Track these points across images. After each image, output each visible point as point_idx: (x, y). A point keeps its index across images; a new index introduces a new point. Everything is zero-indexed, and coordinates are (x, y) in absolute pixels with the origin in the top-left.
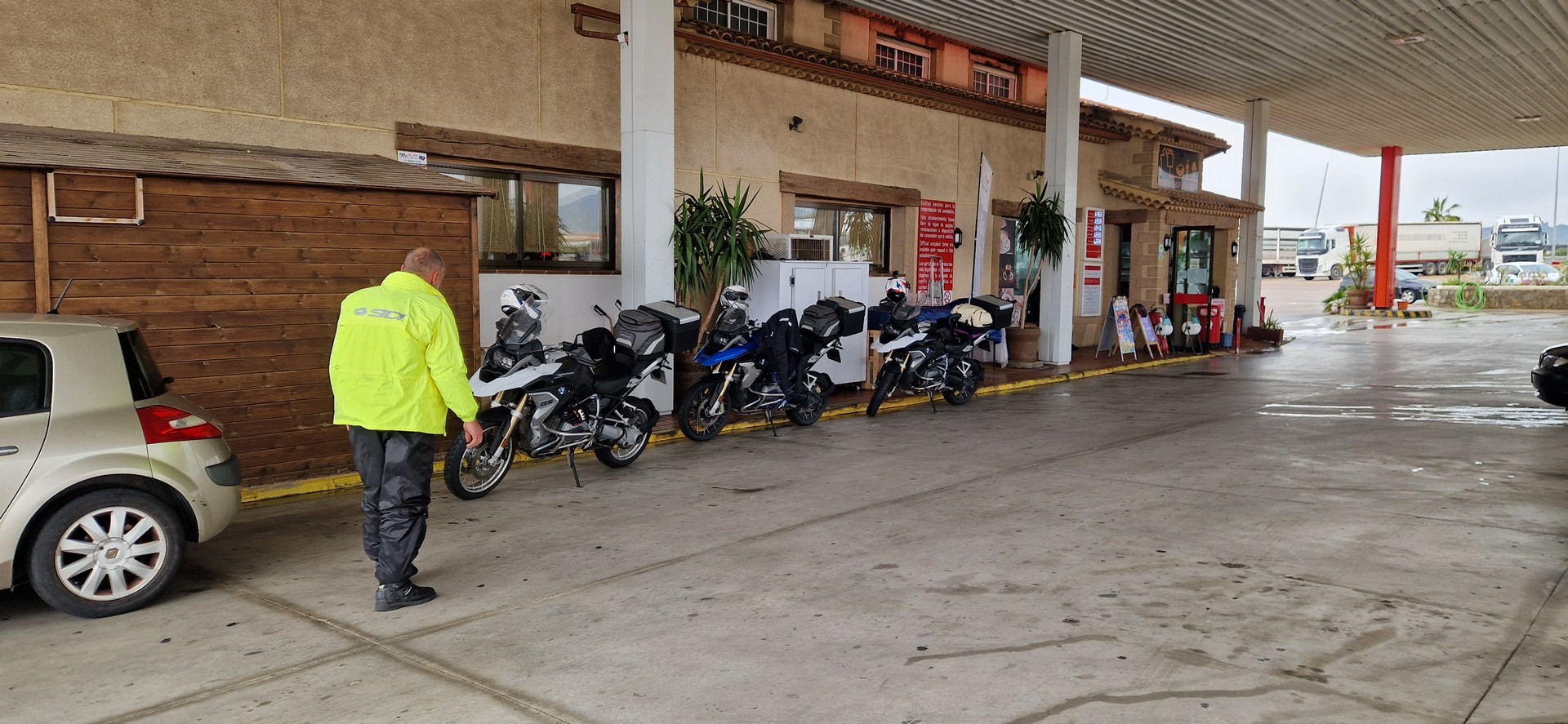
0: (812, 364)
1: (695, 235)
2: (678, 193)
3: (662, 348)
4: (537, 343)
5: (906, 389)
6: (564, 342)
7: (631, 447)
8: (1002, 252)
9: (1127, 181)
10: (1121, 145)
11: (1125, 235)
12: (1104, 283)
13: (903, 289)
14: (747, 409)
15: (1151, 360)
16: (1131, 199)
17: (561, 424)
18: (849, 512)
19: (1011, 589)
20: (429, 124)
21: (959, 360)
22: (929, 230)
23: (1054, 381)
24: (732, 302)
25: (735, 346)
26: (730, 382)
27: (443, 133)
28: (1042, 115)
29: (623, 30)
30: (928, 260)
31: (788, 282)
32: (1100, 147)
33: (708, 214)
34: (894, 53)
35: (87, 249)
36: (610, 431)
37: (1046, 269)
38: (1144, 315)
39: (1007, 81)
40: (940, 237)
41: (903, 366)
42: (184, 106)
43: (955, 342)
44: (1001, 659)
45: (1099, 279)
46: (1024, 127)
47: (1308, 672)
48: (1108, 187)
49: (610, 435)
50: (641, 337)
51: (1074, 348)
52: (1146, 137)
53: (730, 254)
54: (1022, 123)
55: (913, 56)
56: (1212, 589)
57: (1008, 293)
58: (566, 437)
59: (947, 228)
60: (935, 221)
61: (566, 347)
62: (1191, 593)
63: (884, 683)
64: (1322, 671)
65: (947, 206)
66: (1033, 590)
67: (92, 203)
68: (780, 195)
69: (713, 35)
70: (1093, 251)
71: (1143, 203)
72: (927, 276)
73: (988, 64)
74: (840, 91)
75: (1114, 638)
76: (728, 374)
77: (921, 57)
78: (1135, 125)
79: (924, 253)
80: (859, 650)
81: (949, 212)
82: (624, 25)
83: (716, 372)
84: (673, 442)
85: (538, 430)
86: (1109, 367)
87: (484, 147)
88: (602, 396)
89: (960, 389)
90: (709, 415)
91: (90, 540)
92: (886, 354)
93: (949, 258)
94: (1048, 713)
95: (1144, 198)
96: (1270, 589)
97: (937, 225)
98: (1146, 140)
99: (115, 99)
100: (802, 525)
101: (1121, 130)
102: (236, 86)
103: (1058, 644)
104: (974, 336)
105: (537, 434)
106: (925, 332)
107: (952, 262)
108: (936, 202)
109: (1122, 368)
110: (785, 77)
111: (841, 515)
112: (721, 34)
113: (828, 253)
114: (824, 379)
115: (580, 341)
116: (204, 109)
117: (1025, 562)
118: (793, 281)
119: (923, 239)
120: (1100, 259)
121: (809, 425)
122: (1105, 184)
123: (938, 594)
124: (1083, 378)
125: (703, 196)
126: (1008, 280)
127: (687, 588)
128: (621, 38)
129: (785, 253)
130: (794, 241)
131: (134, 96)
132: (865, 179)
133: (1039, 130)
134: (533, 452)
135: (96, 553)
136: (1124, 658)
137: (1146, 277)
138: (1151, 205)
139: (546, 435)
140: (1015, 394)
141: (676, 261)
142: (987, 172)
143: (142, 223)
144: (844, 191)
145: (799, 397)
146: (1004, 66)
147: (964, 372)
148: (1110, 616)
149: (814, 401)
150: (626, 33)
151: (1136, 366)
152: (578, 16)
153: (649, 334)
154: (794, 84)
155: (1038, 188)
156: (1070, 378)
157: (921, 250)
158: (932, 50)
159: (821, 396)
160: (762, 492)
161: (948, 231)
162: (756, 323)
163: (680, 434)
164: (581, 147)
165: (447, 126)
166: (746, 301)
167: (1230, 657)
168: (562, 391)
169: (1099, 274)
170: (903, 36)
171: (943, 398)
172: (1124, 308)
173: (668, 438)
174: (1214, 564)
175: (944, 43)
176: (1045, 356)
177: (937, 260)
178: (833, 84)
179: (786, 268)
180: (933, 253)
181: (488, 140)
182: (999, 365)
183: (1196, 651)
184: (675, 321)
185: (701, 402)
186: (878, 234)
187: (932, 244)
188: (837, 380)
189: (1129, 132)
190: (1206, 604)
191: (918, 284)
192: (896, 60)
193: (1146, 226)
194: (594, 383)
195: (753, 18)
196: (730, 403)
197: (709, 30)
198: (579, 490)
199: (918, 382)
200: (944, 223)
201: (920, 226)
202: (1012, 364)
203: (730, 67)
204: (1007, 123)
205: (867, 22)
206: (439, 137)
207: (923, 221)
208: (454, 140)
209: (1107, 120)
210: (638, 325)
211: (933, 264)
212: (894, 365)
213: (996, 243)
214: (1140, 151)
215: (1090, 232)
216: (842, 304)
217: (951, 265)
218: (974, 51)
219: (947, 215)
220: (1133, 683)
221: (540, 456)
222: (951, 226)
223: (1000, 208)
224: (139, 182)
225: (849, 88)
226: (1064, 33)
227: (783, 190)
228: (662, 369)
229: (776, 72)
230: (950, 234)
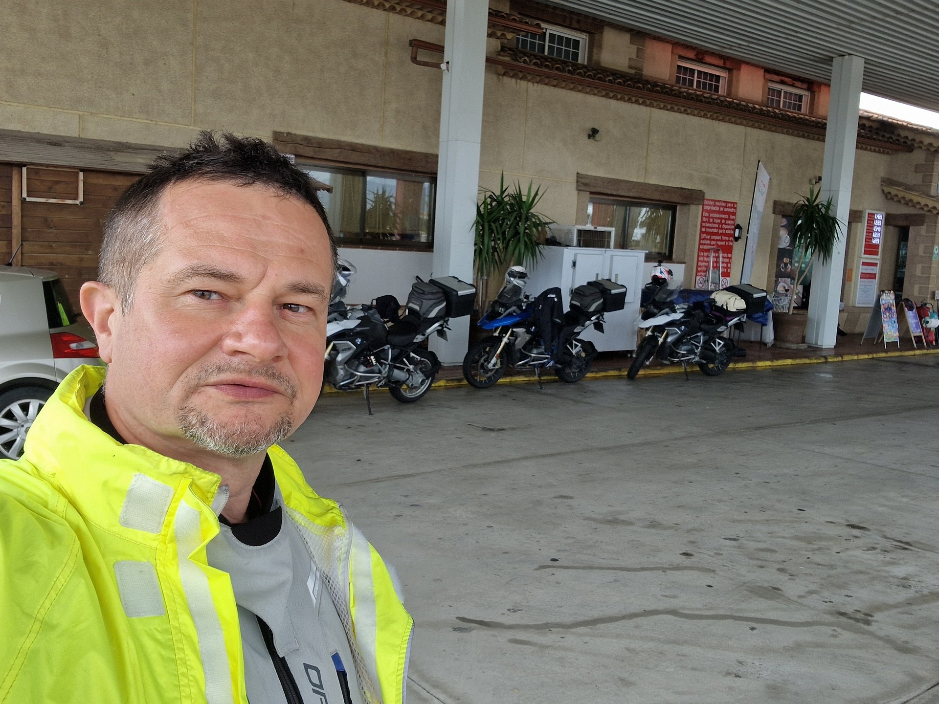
0: (579, 333)
1: (492, 224)
2: (482, 189)
3: (443, 313)
4: (341, 303)
5: (663, 359)
6: (363, 305)
7: (417, 388)
8: (781, 247)
9: (908, 188)
10: (903, 157)
11: (903, 235)
12: (881, 278)
13: (665, 276)
14: (520, 365)
15: (913, 349)
16: (910, 204)
17: (358, 366)
18: (560, 454)
19: (654, 525)
20: (298, 132)
21: (713, 338)
22: (710, 225)
23: (812, 361)
24: (512, 279)
25: (510, 315)
26: (506, 343)
27: (307, 140)
28: (823, 127)
29: (446, 60)
30: (708, 251)
31: (571, 264)
32: (884, 158)
33: (505, 208)
34: (694, 74)
35: (46, 220)
36: (398, 374)
37: (817, 264)
38: (911, 309)
39: (801, 97)
40: (721, 231)
41: (661, 340)
42: (125, 118)
43: (709, 322)
44: (610, 575)
45: (875, 275)
46: (808, 138)
47: (859, 616)
48: (889, 193)
49: (398, 377)
50: (427, 304)
51: (840, 333)
52: (928, 150)
53: (519, 240)
54: (806, 134)
55: (712, 75)
56: (823, 544)
57: (784, 282)
58: (361, 376)
59: (729, 224)
60: (716, 218)
61: (366, 308)
62: (803, 544)
63: (510, 581)
64: (872, 616)
65: (729, 205)
66: (671, 528)
67: (50, 188)
68: (576, 192)
69: (525, 62)
70: (871, 249)
71: (922, 209)
72: (706, 264)
73: (782, 82)
74: (635, 106)
75: (714, 571)
76: (505, 337)
77: (719, 76)
78: (918, 138)
79: (704, 244)
80: (506, 555)
81: (732, 210)
82: (447, 56)
83: (496, 334)
84: (459, 387)
85: (342, 369)
86: (868, 353)
87: (337, 151)
88: (393, 347)
89: (713, 363)
90: (488, 368)
91: (16, 420)
92: (647, 329)
93: (728, 250)
94: (624, 618)
95: (922, 204)
96: (874, 548)
97: (719, 221)
98: (929, 152)
99: (81, 113)
100: (519, 459)
101: (905, 142)
102: (161, 104)
103: (664, 570)
104: (728, 319)
105: (342, 372)
106: (682, 313)
107: (731, 253)
108: (719, 201)
109: (882, 355)
110: (587, 96)
111: (553, 455)
112: (531, 61)
113: (609, 242)
114: (588, 346)
115: (374, 303)
116: (139, 120)
117: (679, 507)
118: (574, 264)
119: (705, 232)
120: (879, 257)
121: (574, 382)
122: (887, 189)
123: (592, 522)
124: (842, 361)
125: (503, 192)
126: (785, 271)
127: (405, 496)
128: (443, 66)
129: (572, 241)
130: (579, 231)
131: (93, 111)
132: (653, 180)
133: (818, 139)
134: (338, 386)
135: (19, 429)
136: (711, 586)
137: (920, 275)
138: (929, 211)
139: (348, 373)
140: (774, 370)
141: (475, 244)
142: (764, 177)
143: (82, 203)
144: (634, 190)
145: (564, 360)
146: (798, 84)
147: (717, 349)
148: (722, 555)
149: (579, 363)
150: (448, 63)
151: (897, 354)
152: (415, 48)
153: (433, 301)
154: (594, 101)
155: (812, 192)
156: (829, 360)
157: (701, 242)
158: (730, 70)
159: (585, 360)
160: (503, 431)
161: (729, 227)
162: (530, 297)
163: (465, 382)
164: (412, 152)
165: (311, 134)
166: (525, 280)
167: (800, 597)
168: (359, 341)
169: (876, 270)
170: (702, 59)
171: (699, 369)
172: (891, 302)
173: (456, 383)
174: (840, 525)
175: (740, 65)
176: (811, 339)
177: (717, 251)
178: (629, 100)
179: (569, 254)
180: (713, 245)
181: (340, 145)
182: (765, 344)
183: (774, 588)
184: (455, 293)
185: (482, 357)
186: (665, 227)
187: (713, 237)
188: (600, 348)
189: (913, 144)
190: (810, 554)
191: (697, 271)
192: (696, 79)
193: (923, 229)
194: (387, 336)
195: (568, 45)
196: (505, 360)
197: (520, 58)
198: (370, 417)
199: (674, 354)
200: (725, 219)
201: (702, 222)
202: (778, 344)
203: (539, 87)
204: (793, 134)
205: (669, 47)
206: (304, 143)
207: (706, 217)
208: (315, 145)
209: (893, 133)
210: (425, 294)
211: (713, 254)
212: (653, 338)
213: (776, 237)
214: (923, 162)
215: (869, 233)
216: (607, 286)
217: (729, 256)
218: (767, 71)
219: (728, 213)
220: (706, 606)
221: (343, 389)
222: (732, 222)
223: (779, 208)
224: (81, 175)
225: (644, 103)
226: (847, 57)
227: (579, 188)
228: (445, 329)
229: (579, 91)
230: (730, 229)
